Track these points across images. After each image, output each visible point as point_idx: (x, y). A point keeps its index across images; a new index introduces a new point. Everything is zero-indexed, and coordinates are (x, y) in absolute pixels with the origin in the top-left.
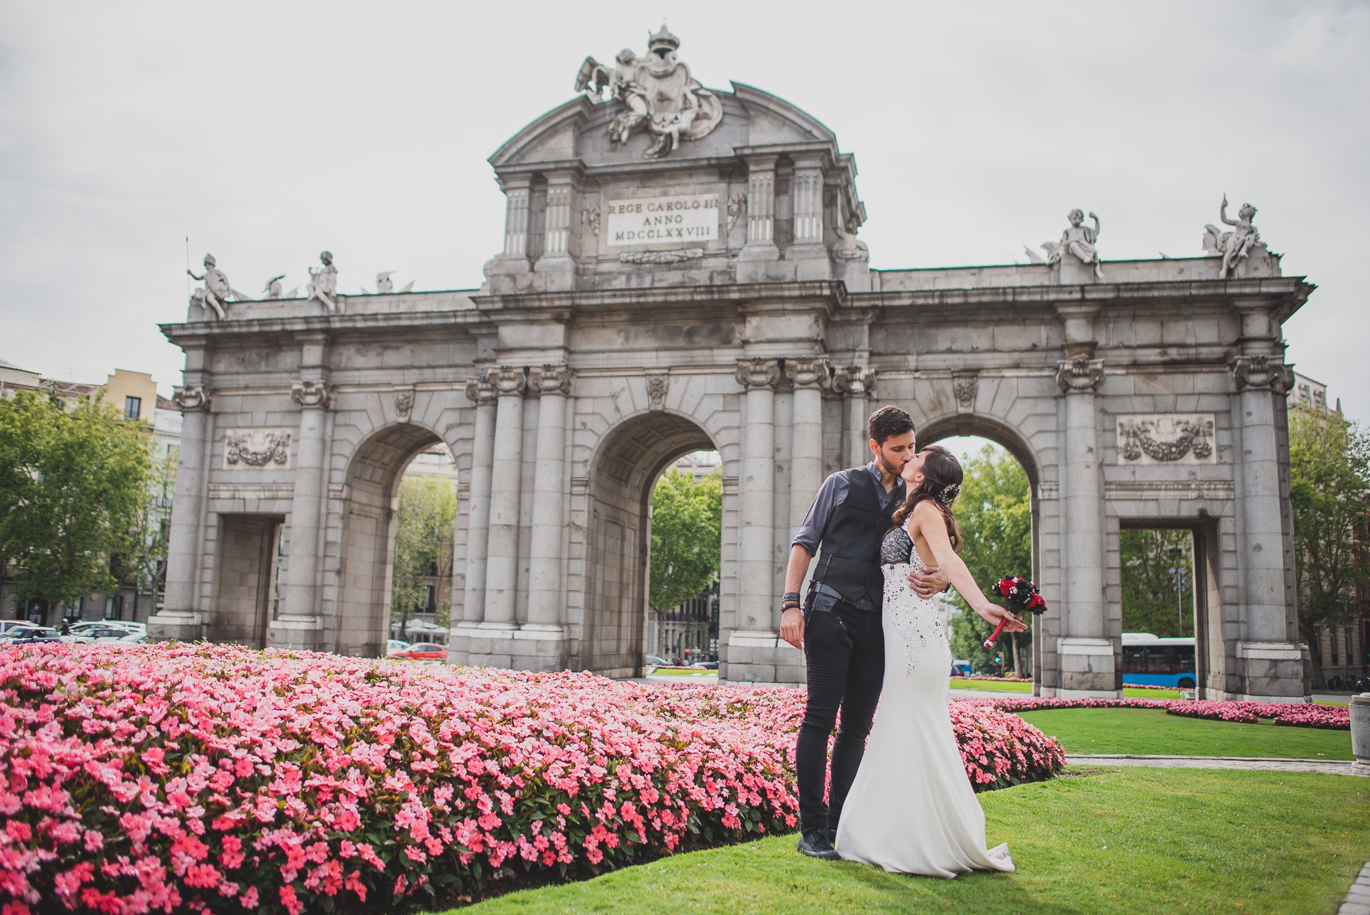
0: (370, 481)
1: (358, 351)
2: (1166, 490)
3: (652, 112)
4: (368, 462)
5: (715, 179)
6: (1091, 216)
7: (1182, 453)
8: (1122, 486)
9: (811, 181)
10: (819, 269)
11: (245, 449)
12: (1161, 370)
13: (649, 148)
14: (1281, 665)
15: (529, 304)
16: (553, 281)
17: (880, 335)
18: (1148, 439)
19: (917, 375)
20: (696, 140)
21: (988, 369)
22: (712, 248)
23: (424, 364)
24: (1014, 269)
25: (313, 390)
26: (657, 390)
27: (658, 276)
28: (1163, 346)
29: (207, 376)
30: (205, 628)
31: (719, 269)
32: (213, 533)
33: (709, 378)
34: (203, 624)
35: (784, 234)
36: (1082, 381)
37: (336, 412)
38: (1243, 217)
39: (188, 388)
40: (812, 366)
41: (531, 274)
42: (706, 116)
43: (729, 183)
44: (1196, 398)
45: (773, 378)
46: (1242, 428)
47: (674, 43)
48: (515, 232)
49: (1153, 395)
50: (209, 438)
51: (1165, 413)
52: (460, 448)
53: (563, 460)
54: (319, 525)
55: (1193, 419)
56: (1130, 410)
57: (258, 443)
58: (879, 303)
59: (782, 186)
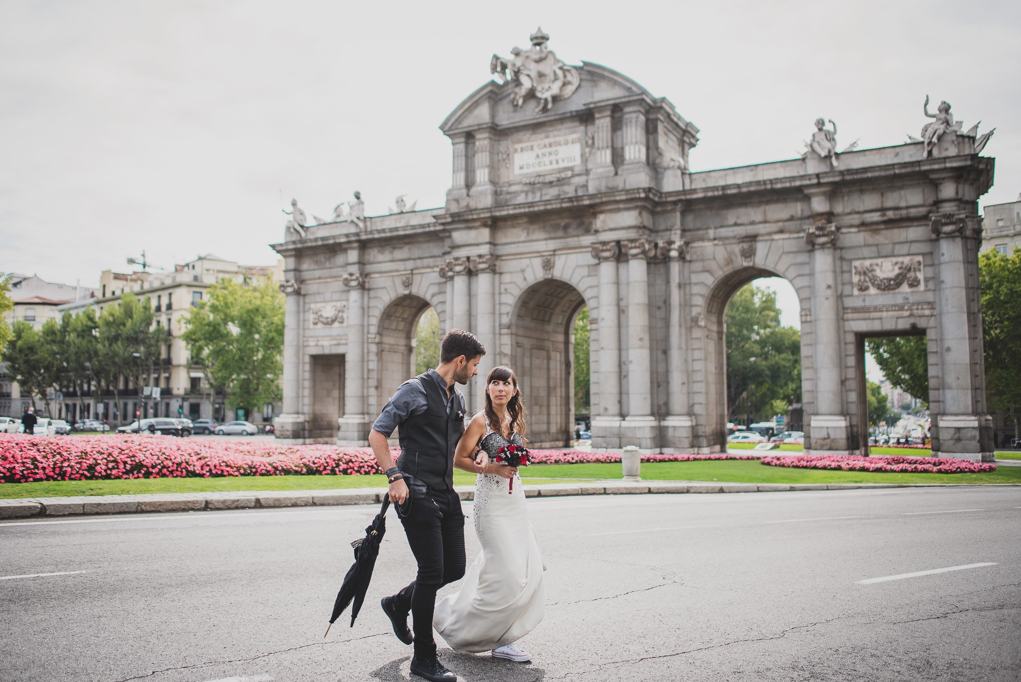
0: (396, 330)
1: (379, 251)
2: (887, 311)
3: (535, 85)
4: (393, 318)
5: (577, 124)
6: (830, 121)
7: (898, 285)
8: (856, 310)
9: (634, 120)
10: (640, 179)
11: (321, 316)
12: (883, 226)
13: (537, 107)
14: (963, 431)
15: (466, 217)
16: (480, 202)
17: (690, 218)
18: (874, 276)
19: (716, 242)
20: (565, 99)
21: (762, 235)
22: (577, 170)
23: (416, 256)
24: (779, 164)
25: (354, 277)
26: (548, 265)
27: (544, 192)
28: (883, 210)
29: (297, 273)
30: (306, 424)
31: (581, 184)
32: (307, 367)
33: (579, 255)
34: (305, 421)
35: (617, 158)
36: (823, 240)
37: (369, 290)
38: (940, 111)
39: (287, 281)
40: (637, 244)
41: (467, 198)
42: (569, 83)
43: (586, 126)
44: (908, 245)
45: (614, 254)
46: (940, 264)
47: (545, 38)
48: (458, 171)
49: (877, 245)
50: (301, 310)
51: (886, 257)
52: (440, 308)
53: (494, 313)
54: (363, 360)
55: (906, 260)
56: (861, 256)
57: (328, 311)
58: (683, 197)
59: (617, 125)
